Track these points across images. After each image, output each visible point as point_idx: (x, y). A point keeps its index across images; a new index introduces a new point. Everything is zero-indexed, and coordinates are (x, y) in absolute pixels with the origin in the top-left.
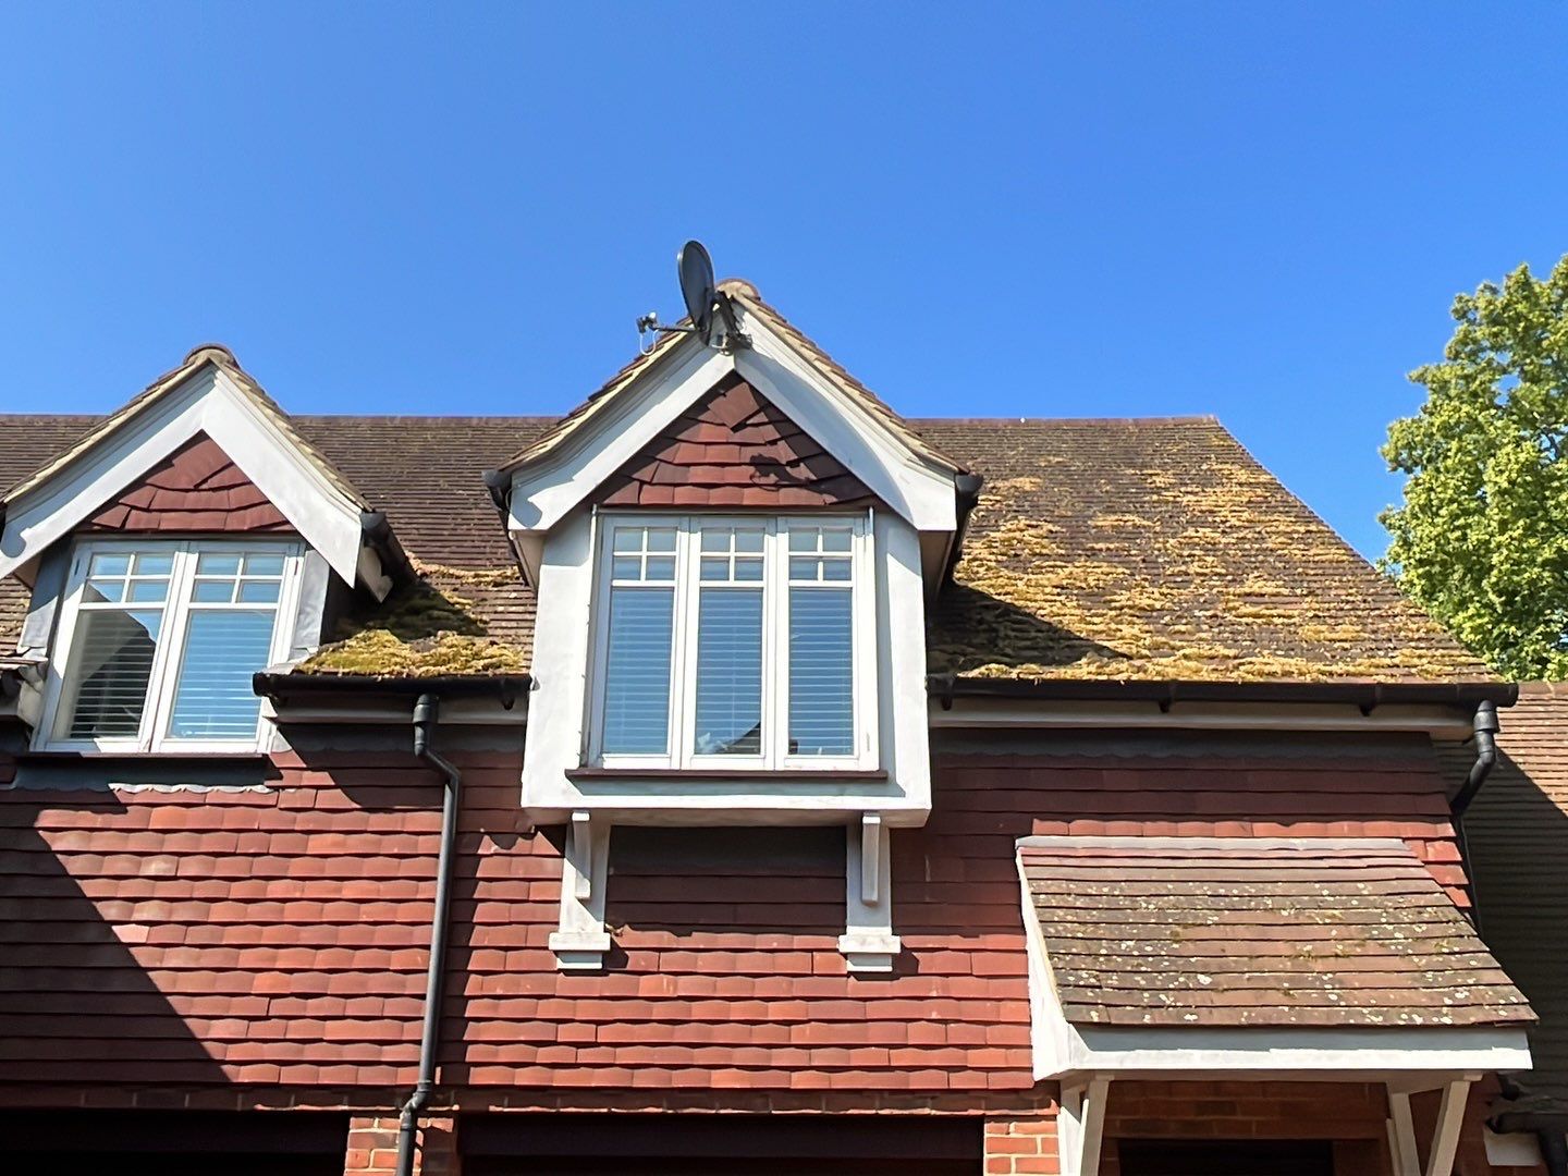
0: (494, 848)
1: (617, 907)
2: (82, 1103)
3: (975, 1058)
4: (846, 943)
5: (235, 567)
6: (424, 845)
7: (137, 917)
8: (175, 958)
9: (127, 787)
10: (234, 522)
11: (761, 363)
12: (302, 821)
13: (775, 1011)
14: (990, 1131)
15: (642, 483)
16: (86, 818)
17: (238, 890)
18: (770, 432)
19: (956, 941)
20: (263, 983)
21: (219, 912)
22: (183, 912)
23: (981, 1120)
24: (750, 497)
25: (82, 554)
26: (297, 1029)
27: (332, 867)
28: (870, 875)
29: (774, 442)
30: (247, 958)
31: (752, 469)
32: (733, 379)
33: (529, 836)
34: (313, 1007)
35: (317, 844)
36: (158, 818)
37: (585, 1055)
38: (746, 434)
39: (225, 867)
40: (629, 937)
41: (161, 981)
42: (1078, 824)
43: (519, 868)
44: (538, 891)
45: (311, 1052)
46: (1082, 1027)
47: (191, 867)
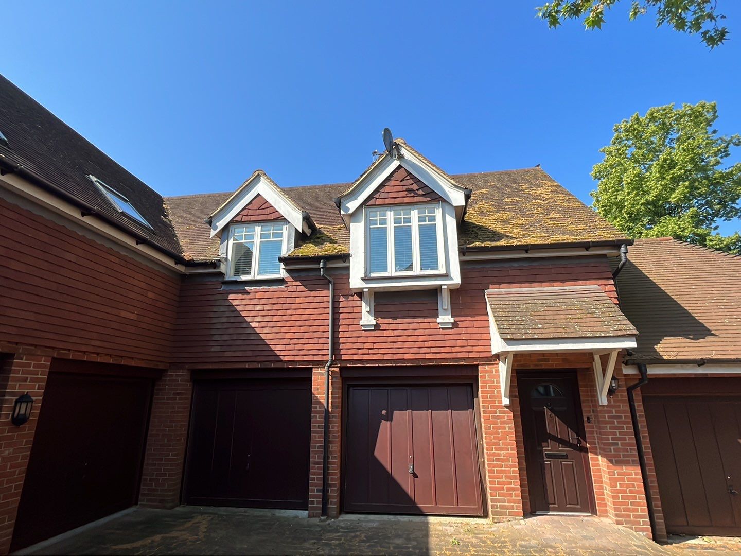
0: (344, 299)
1: (377, 313)
2: (247, 367)
3: (475, 349)
4: (439, 320)
5: (271, 229)
6: (325, 299)
7: (255, 320)
8: (266, 330)
9: (250, 288)
10: (269, 217)
11: (408, 162)
12: (294, 294)
13: (420, 338)
14: (480, 368)
15: (376, 198)
16: (240, 296)
17: (280, 313)
18: (411, 181)
19: (469, 318)
20: (288, 336)
21: (275, 318)
22: (267, 319)
23: (477, 365)
24: (406, 200)
25: (232, 228)
26: (297, 347)
27: (302, 306)
28: (445, 301)
29: (412, 184)
30: (283, 330)
31: (406, 192)
32: (400, 167)
33: (352, 296)
34: (301, 341)
35: (298, 300)
36: (258, 295)
37: (371, 351)
38: (404, 183)
39: (276, 307)
40: (381, 321)
41: (263, 336)
42: (502, 285)
43: (351, 304)
44: (356, 310)
45: (302, 352)
46: (505, 340)
47: (267, 307)
